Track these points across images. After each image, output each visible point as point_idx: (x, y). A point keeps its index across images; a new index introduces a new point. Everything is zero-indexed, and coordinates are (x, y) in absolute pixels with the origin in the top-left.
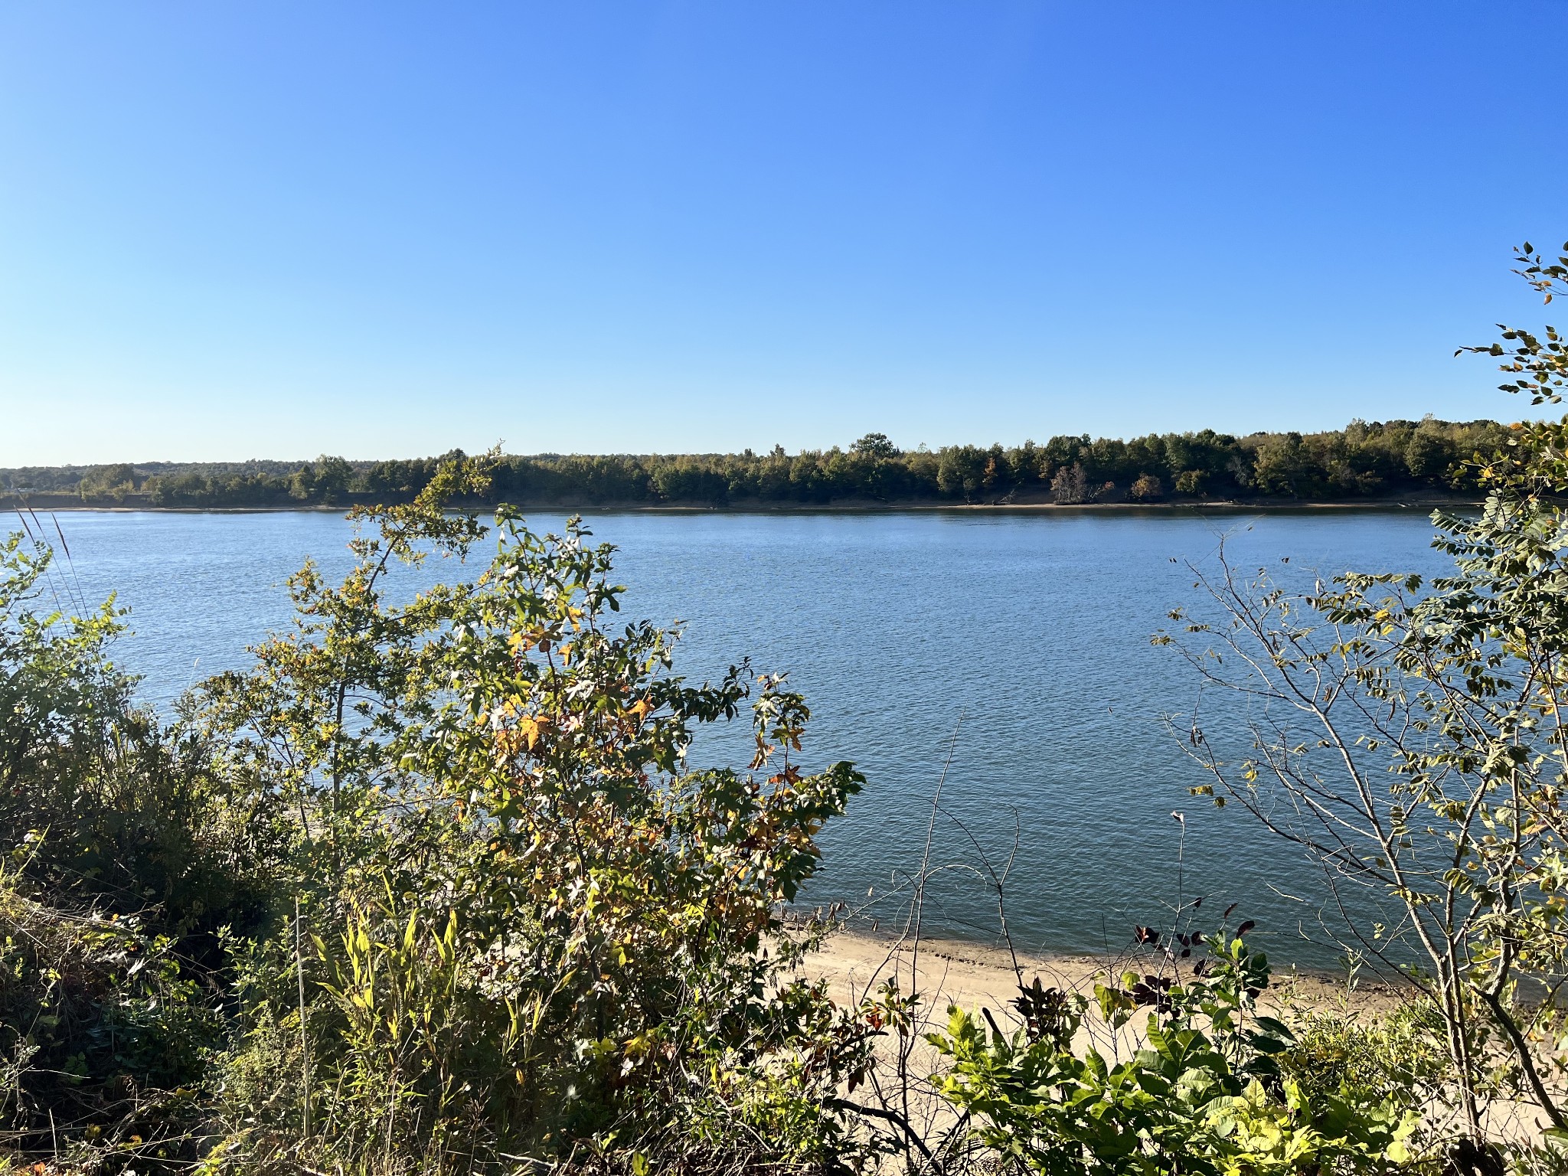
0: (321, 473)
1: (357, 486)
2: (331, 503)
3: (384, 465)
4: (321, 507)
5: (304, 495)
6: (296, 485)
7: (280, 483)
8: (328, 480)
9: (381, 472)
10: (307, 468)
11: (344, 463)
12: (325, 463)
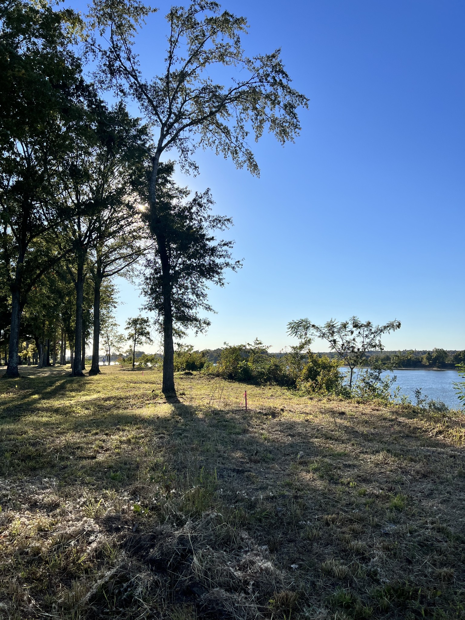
0: (434, 355)
1: (449, 361)
2: (438, 367)
3: (461, 352)
4: (434, 369)
5: (428, 364)
6: (425, 360)
7: (418, 359)
8: (437, 358)
9: (459, 355)
10: (429, 353)
11: (444, 351)
12: (436, 351)
